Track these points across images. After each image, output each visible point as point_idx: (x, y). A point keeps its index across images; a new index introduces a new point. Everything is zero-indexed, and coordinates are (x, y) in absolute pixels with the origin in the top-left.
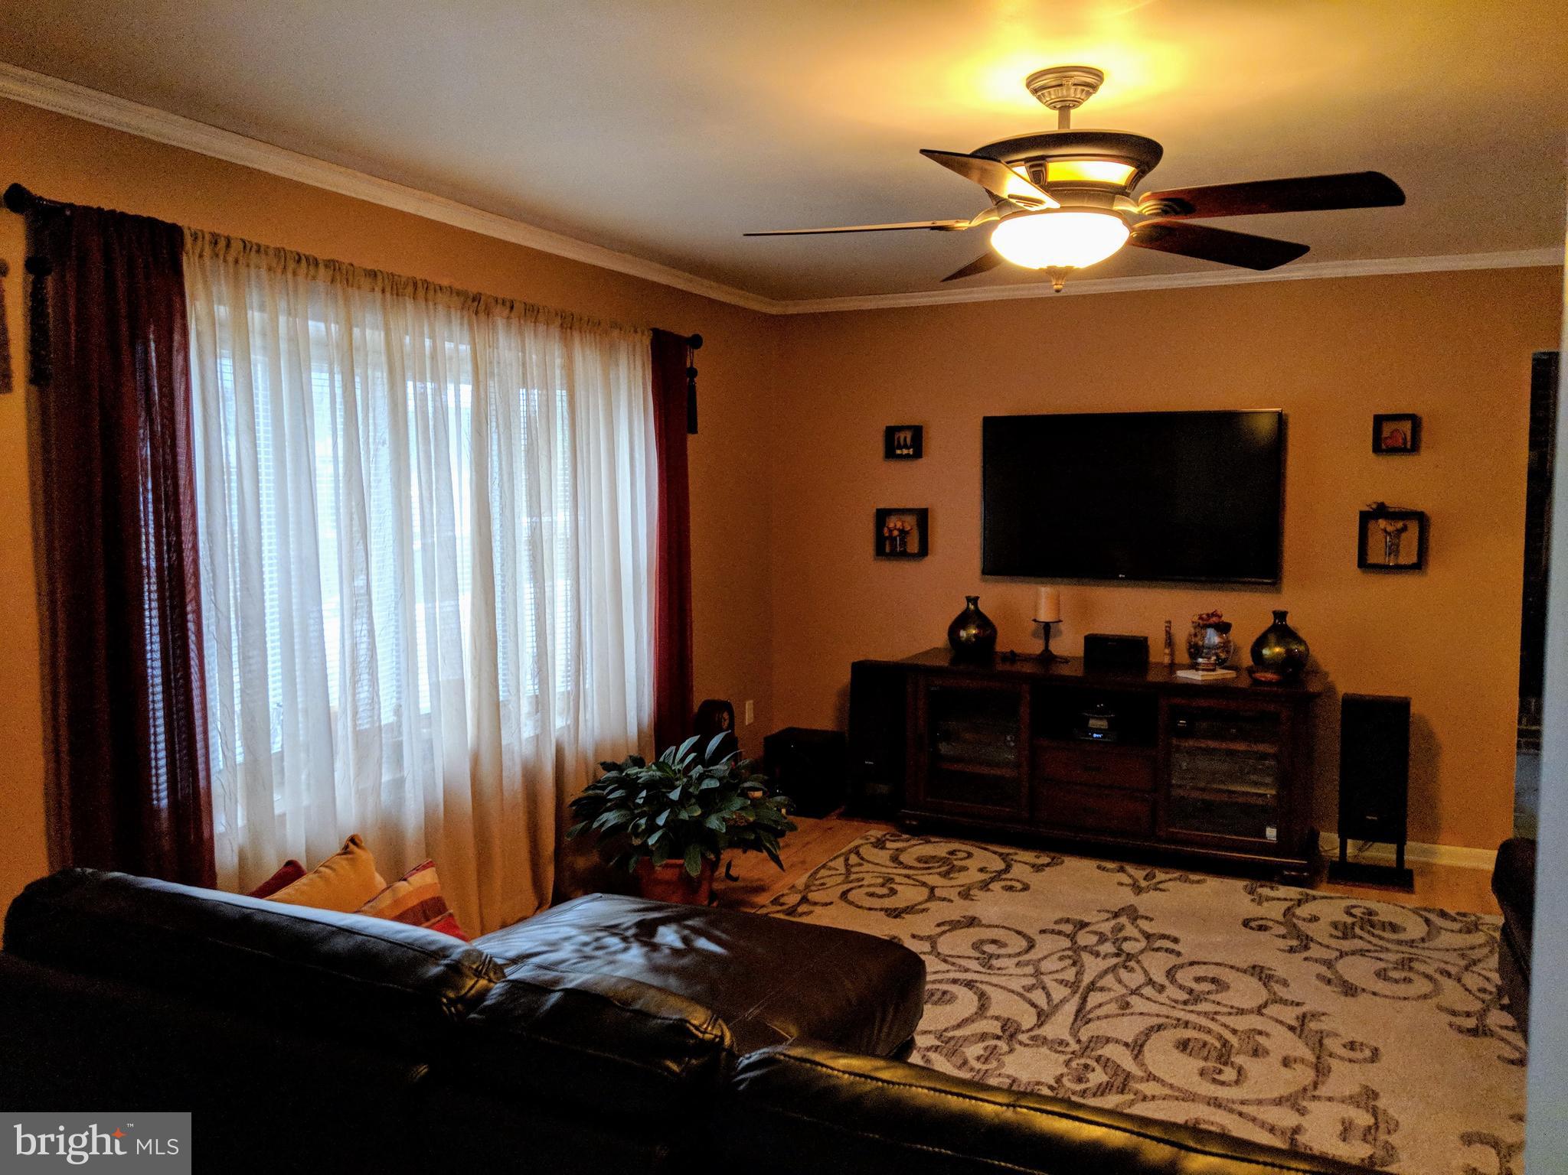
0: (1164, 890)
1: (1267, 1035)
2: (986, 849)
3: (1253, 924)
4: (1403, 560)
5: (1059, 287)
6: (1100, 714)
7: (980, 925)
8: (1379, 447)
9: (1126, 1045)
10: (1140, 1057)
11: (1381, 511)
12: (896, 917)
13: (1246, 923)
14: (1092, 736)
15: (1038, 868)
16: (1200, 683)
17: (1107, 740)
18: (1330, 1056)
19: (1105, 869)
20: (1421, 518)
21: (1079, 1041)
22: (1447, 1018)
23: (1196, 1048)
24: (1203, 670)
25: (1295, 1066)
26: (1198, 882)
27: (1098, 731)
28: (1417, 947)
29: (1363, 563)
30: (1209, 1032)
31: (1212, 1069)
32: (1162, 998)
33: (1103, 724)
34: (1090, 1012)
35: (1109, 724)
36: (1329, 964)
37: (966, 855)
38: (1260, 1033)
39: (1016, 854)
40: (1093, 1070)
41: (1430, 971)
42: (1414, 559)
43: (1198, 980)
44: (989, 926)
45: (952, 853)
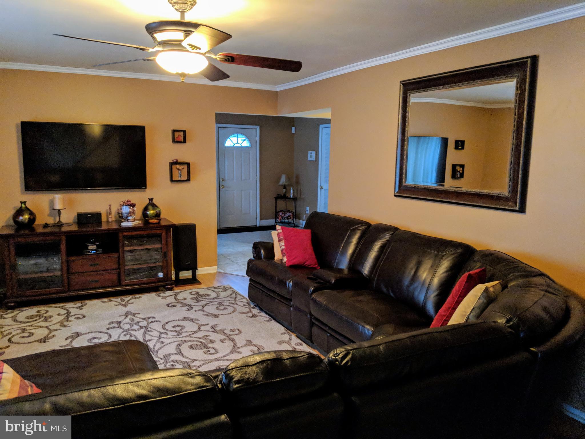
0: (132, 303)
1: (209, 336)
2: (51, 307)
3: (170, 305)
4: (183, 179)
5: (183, 80)
6: (92, 243)
7: (82, 334)
8: (174, 141)
9: (176, 354)
10: (184, 356)
11: (176, 163)
12: (44, 342)
13: (168, 305)
14: (91, 252)
15: (80, 308)
16: (132, 226)
17: (97, 253)
18: (230, 335)
19: (104, 302)
20: (188, 164)
21: (161, 359)
22: (245, 315)
23: (196, 347)
24: (131, 221)
25: (225, 341)
26: (140, 297)
27: (93, 250)
28: (218, 299)
29: (172, 180)
30: (194, 341)
31: (206, 351)
32: (169, 336)
33: (95, 247)
34: (154, 349)
35: (97, 247)
36: (202, 310)
37: (45, 312)
38: (207, 336)
39: (65, 305)
40: (176, 365)
41: (228, 304)
42: (186, 178)
43: (174, 327)
44: (86, 334)
45: (38, 312)
